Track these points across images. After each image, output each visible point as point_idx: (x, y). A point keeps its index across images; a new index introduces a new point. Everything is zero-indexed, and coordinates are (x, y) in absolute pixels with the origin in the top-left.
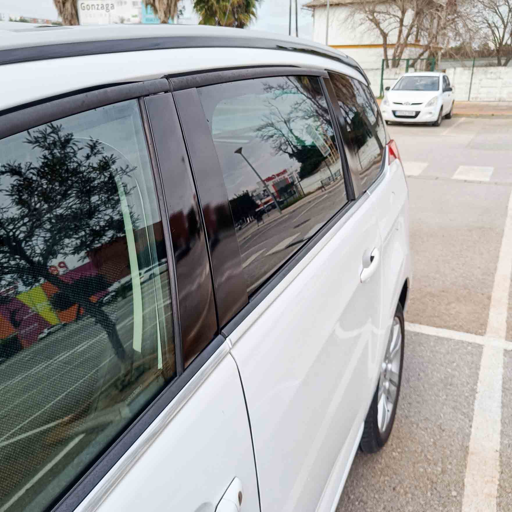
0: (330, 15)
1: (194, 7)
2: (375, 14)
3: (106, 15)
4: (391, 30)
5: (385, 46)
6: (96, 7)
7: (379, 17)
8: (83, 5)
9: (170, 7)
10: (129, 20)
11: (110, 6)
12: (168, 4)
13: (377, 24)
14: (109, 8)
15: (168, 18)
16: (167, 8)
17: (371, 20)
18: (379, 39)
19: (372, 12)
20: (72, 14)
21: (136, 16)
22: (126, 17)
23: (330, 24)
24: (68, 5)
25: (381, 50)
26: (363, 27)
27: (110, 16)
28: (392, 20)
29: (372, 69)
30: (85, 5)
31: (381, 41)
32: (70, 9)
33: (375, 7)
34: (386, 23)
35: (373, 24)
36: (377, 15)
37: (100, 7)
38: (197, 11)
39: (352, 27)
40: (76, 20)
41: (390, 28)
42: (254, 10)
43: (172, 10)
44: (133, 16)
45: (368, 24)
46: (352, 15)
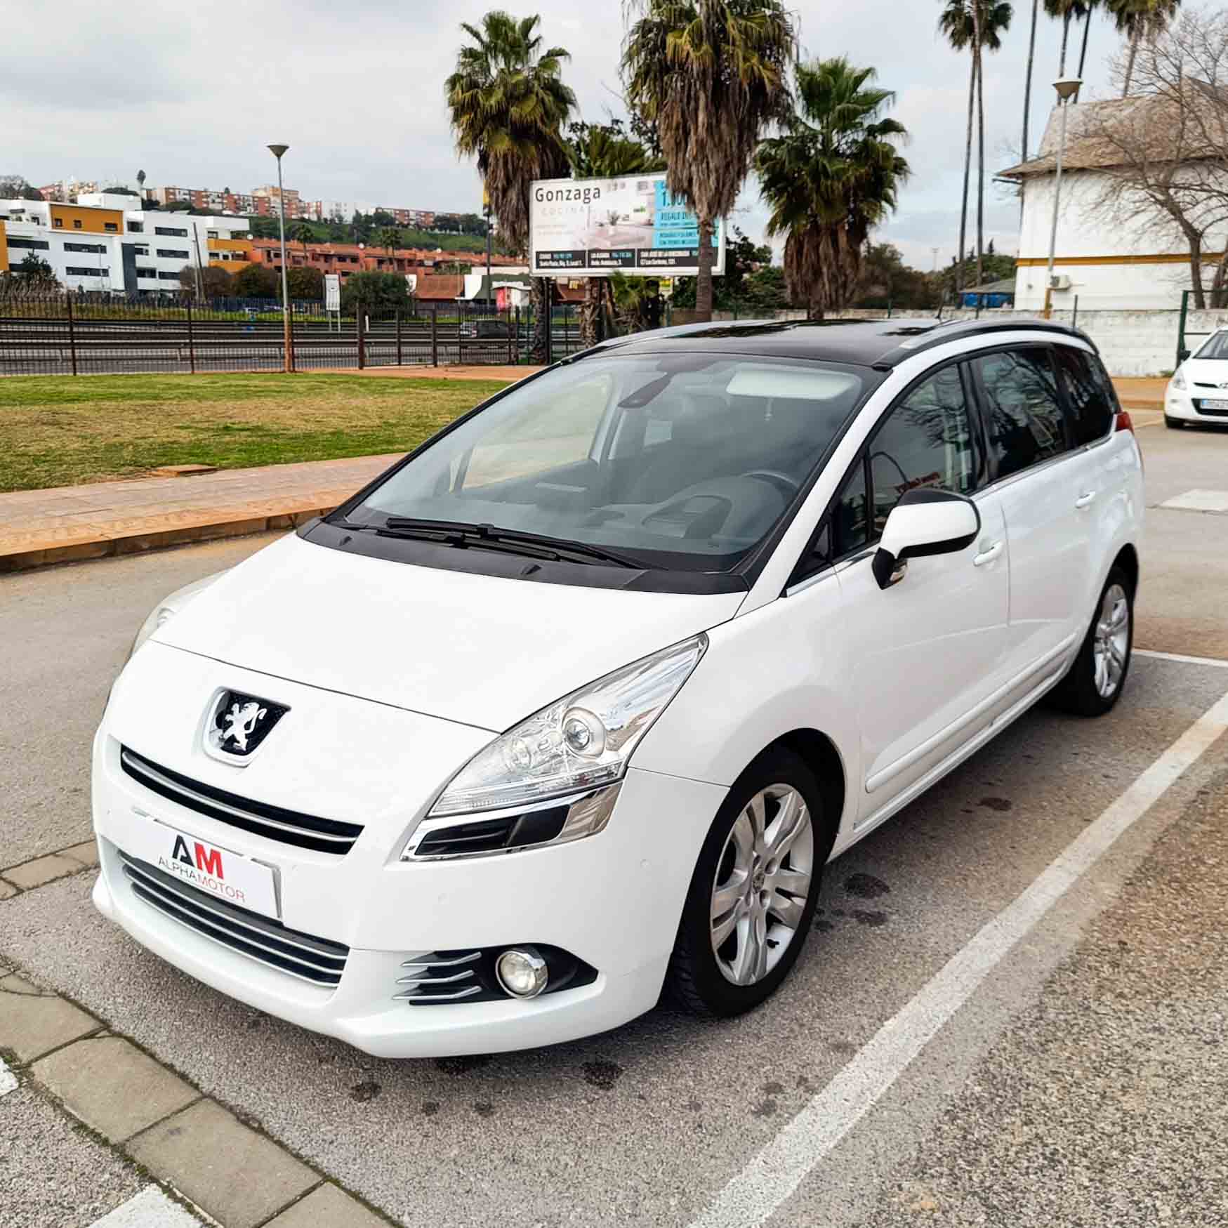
0: (1062, 195)
1: (763, 190)
2: (1172, 191)
3: (582, 209)
4: (1211, 224)
5: (1196, 258)
6: (565, 194)
7: (1181, 197)
8: (540, 192)
9: (721, 194)
10: (627, 218)
11: (592, 192)
12: (717, 189)
13: (1177, 212)
14: (591, 196)
15: (715, 216)
16: (714, 196)
17: (1162, 204)
18: (1182, 245)
19: (1164, 187)
20: (517, 209)
21: (642, 210)
22: (621, 213)
23: (1060, 212)
24: (513, 195)
25: (1185, 268)
26: (1142, 218)
27: (589, 211)
28: (1214, 202)
29: (1162, 311)
30: (544, 192)
31: (1185, 248)
32: (514, 202)
33: (1171, 175)
34: (1199, 209)
35: (1165, 212)
36: (1176, 193)
37: (572, 196)
38: (770, 198)
39: (1115, 218)
40: (525, 222)
41: (1209, 218)
42: (891, 192)
43: (724, 199)
44: (637, 211)
45: (1153, 211)
46: (1116, 190)
